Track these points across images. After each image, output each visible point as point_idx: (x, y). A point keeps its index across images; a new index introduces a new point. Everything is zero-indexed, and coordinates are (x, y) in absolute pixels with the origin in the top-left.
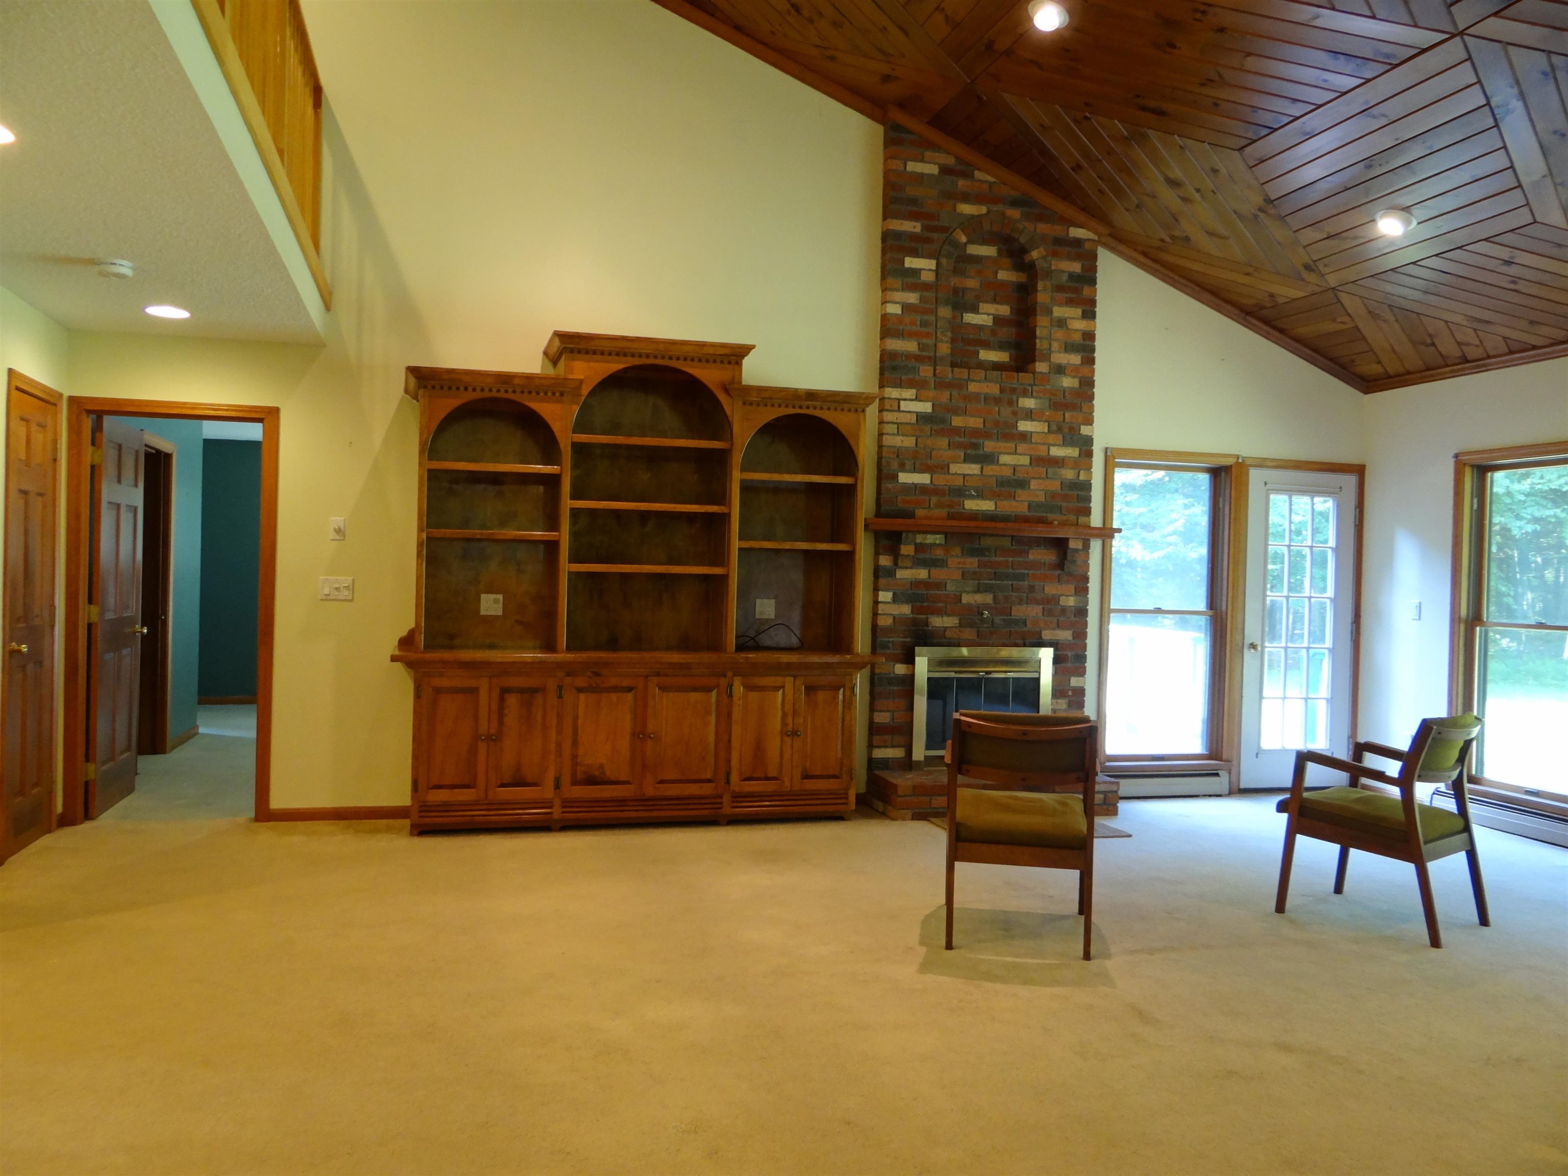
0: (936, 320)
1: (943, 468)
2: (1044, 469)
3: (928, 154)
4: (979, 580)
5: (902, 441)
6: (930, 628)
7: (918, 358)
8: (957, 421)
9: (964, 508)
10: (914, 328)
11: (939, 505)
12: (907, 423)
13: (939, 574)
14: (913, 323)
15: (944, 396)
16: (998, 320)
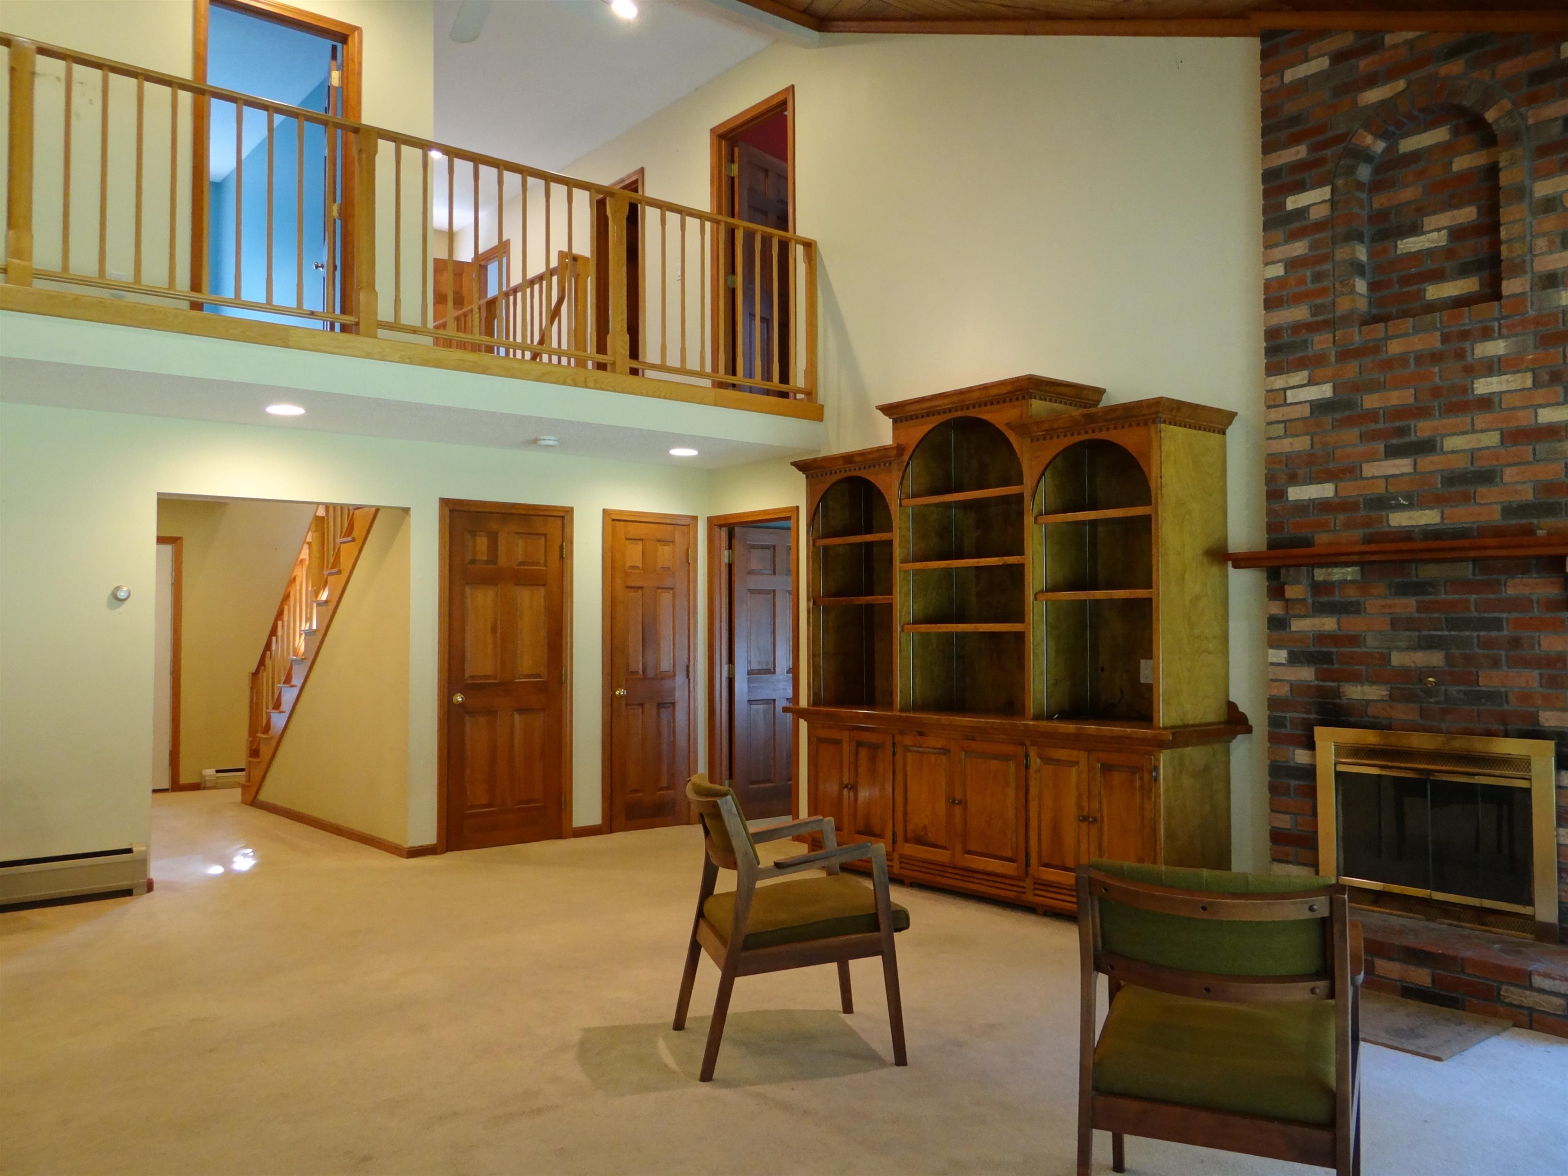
0: (1334, 268)
1: (1351, 471)
2: (1531, 447)
3: (1313, 48)
4: (1419, 630)
5: (1291, 444)
6: (1344, 701)
7: (1311, 327)
8: (1371, 401)
9: (1389, 526)
10: (1303, 288)
11: (1348, 525)
12: (1298, 419)
13: (1353, 624)
14: (1302, 282)
15: (1351, 370)
16: (1457, 234)
